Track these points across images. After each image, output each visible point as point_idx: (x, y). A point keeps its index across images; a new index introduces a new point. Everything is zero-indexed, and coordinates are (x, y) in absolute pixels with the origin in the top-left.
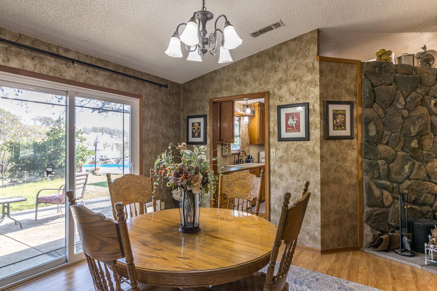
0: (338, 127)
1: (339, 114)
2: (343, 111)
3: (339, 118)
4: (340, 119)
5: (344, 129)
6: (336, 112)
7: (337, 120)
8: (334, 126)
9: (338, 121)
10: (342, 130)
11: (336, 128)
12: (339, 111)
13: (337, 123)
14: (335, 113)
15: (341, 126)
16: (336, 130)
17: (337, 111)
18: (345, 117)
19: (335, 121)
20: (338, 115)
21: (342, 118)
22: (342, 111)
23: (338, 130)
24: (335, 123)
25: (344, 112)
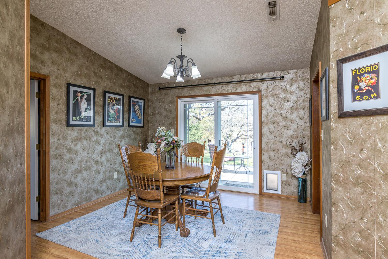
0: (362, 95)
1: (365, 73)
2: (373, 66)
3: (365, 80)
4: (367, 81)
5: (374, 97)
6: (359, 72)
7: (360, 85)
8: (354, 95)
9: (363, 85)
10: (371, 98)
11: (358, 98)
12: (365, 68)
13: (360, 89)
14: (355, 74)
15: (368, 93)
16: (359, 100)
17: (359, 70)
18: (378, 77)
19: (356, 87)
20: (361, 75)
21: (372, 78)
22: (370, 66)
23: (363, 100)
24: (356, 91)
25: (375, 68)
